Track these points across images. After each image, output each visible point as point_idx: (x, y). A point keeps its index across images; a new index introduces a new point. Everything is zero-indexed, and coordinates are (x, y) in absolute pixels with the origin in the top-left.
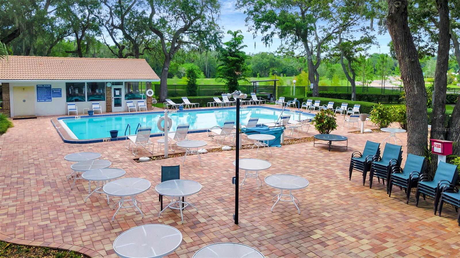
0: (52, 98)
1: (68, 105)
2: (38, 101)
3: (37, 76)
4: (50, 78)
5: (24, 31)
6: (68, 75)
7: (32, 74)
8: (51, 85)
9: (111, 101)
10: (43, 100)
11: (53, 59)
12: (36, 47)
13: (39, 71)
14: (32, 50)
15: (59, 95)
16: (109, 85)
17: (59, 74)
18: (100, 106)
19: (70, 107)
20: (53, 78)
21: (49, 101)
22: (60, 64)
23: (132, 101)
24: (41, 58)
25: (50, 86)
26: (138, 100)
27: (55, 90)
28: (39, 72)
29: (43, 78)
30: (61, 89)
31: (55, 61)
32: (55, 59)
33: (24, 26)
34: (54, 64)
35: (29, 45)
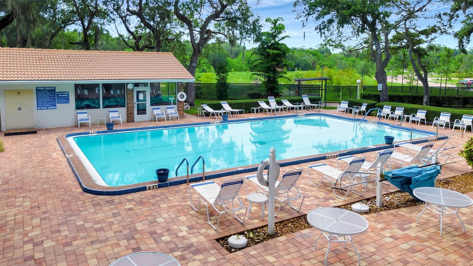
0: (57, 105)
1: (78, 113)
2: (38, 108)
3: (37, 76)
4: (54, 78)
5: (18, 15)
6: (77, 73)
7: (30, 73)
8: (55, 88)
9: (133, 107)
10: (45, 108)
11: (56, 52)
12: (34, 37)
13: (39, 68)
14: (29, 41)
15: (65, 101)
16: (130, 87)
17: (65, 73)
18: (119, 115)
19: (80, 116)
20: (57, 78)
21: (53, 109)
22: (67, 59)
23: (160, 107)
24: (40, 51)
25: (53, 88)
26: (167, 106)
27: (61, 94)
28: (39, 70)
29: (44, 78)
30: (68, 92)
31: (60, 55)
32: (59, 53)
33: (19, 8)
34: (58, 59)
35: (26, 34)
